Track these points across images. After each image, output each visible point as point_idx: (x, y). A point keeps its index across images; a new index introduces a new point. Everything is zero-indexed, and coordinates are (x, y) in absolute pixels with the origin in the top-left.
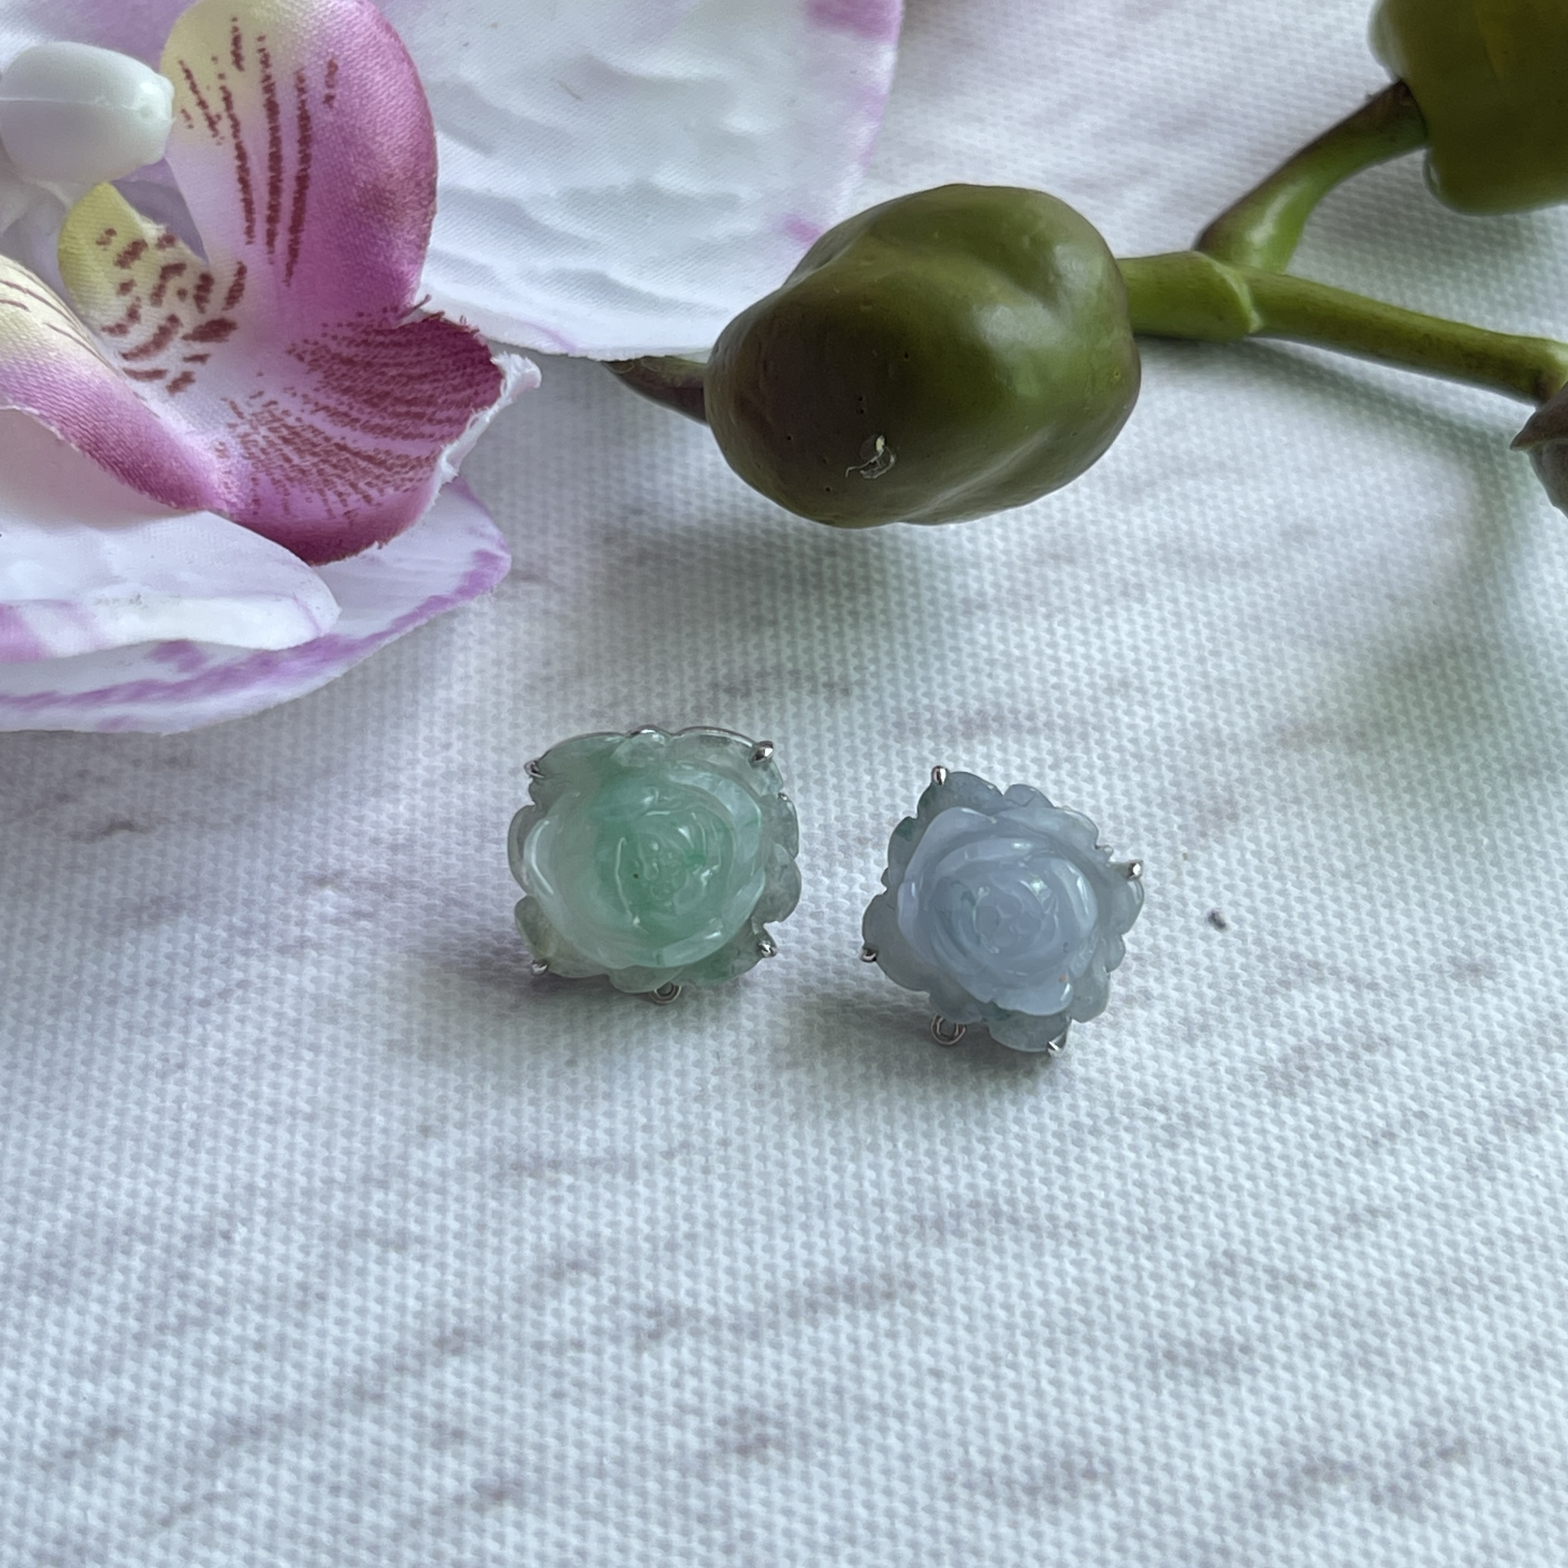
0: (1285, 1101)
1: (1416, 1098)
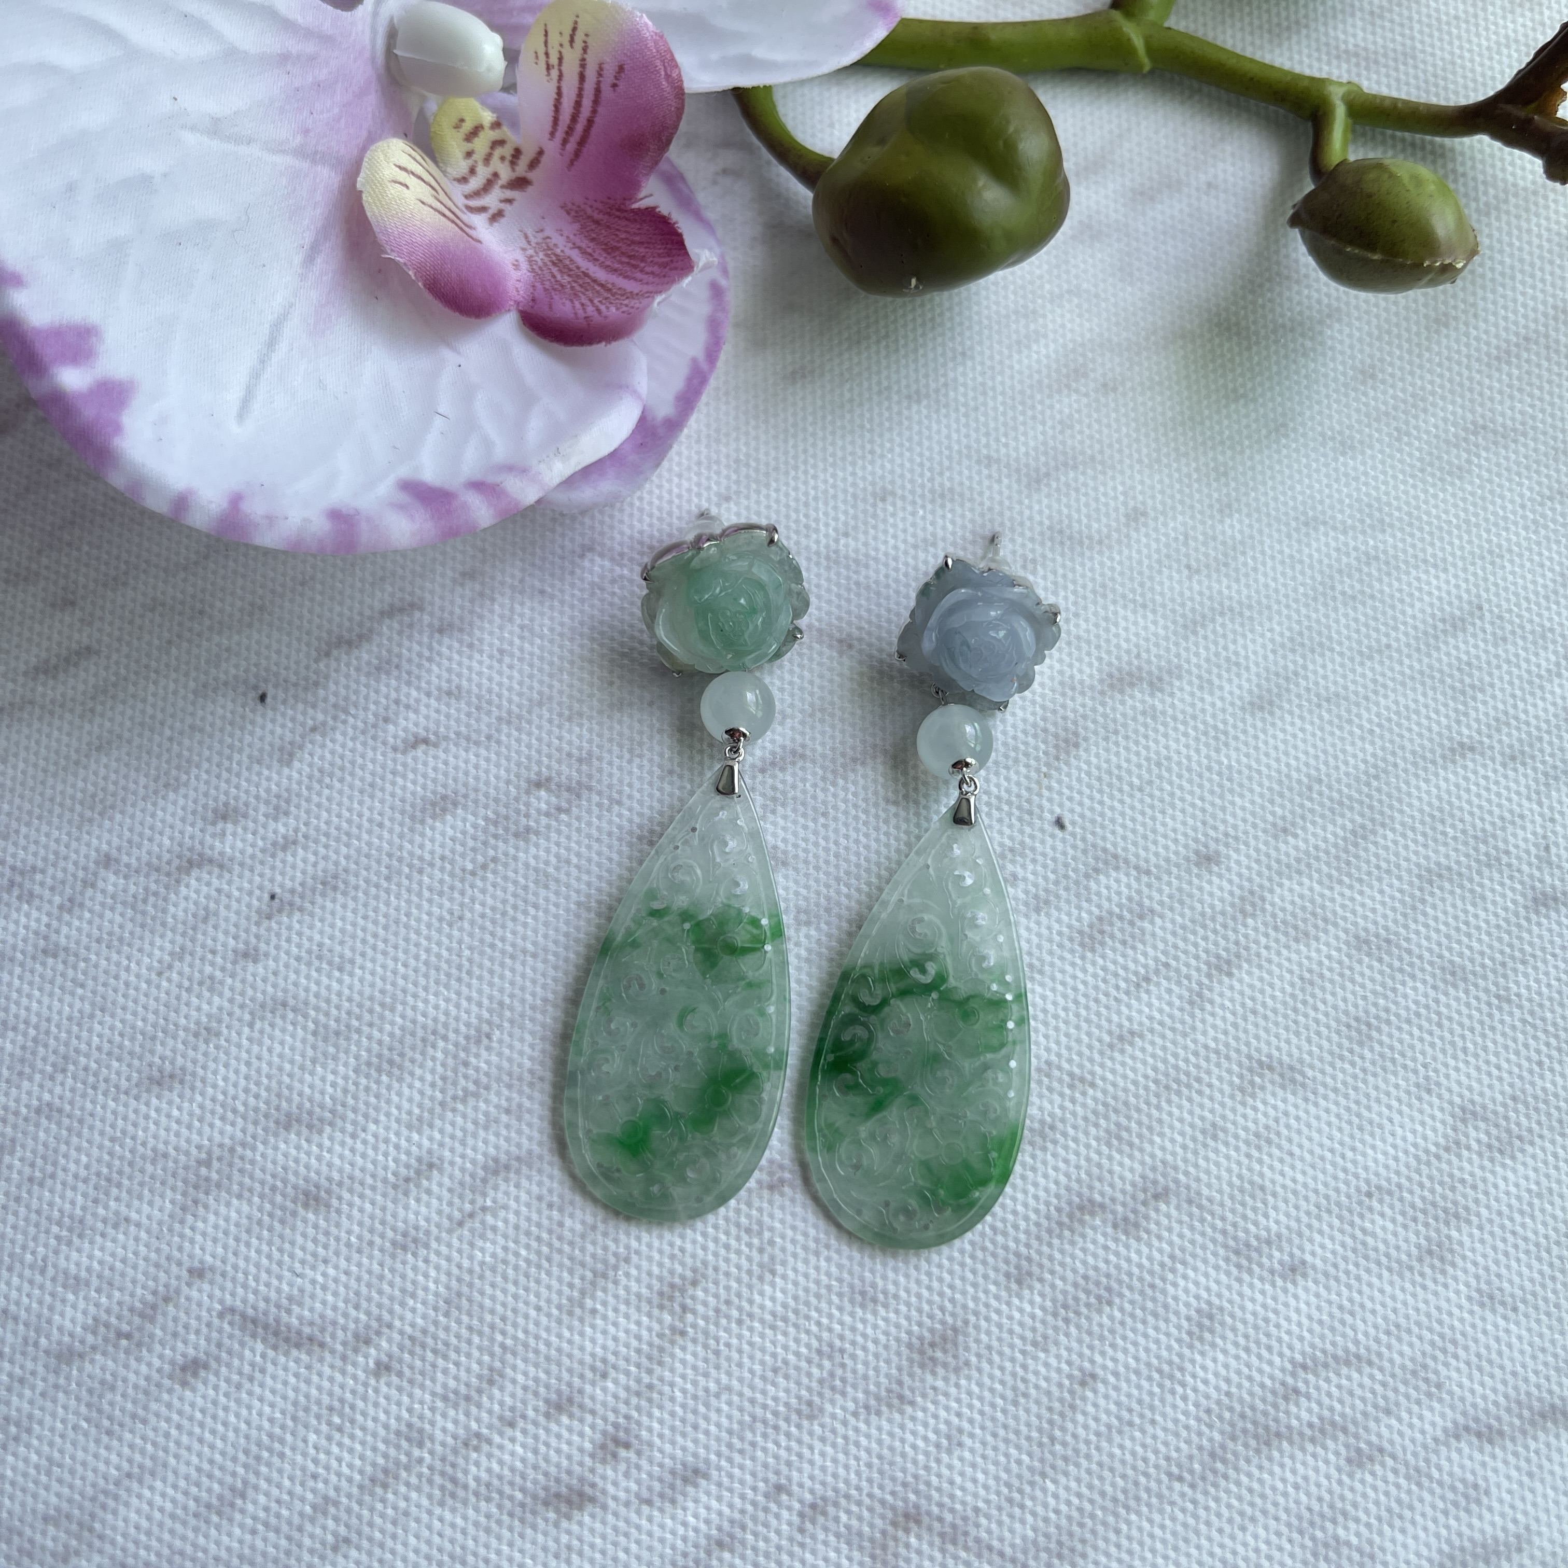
0: (1089, 955)
1: (1165, 953)
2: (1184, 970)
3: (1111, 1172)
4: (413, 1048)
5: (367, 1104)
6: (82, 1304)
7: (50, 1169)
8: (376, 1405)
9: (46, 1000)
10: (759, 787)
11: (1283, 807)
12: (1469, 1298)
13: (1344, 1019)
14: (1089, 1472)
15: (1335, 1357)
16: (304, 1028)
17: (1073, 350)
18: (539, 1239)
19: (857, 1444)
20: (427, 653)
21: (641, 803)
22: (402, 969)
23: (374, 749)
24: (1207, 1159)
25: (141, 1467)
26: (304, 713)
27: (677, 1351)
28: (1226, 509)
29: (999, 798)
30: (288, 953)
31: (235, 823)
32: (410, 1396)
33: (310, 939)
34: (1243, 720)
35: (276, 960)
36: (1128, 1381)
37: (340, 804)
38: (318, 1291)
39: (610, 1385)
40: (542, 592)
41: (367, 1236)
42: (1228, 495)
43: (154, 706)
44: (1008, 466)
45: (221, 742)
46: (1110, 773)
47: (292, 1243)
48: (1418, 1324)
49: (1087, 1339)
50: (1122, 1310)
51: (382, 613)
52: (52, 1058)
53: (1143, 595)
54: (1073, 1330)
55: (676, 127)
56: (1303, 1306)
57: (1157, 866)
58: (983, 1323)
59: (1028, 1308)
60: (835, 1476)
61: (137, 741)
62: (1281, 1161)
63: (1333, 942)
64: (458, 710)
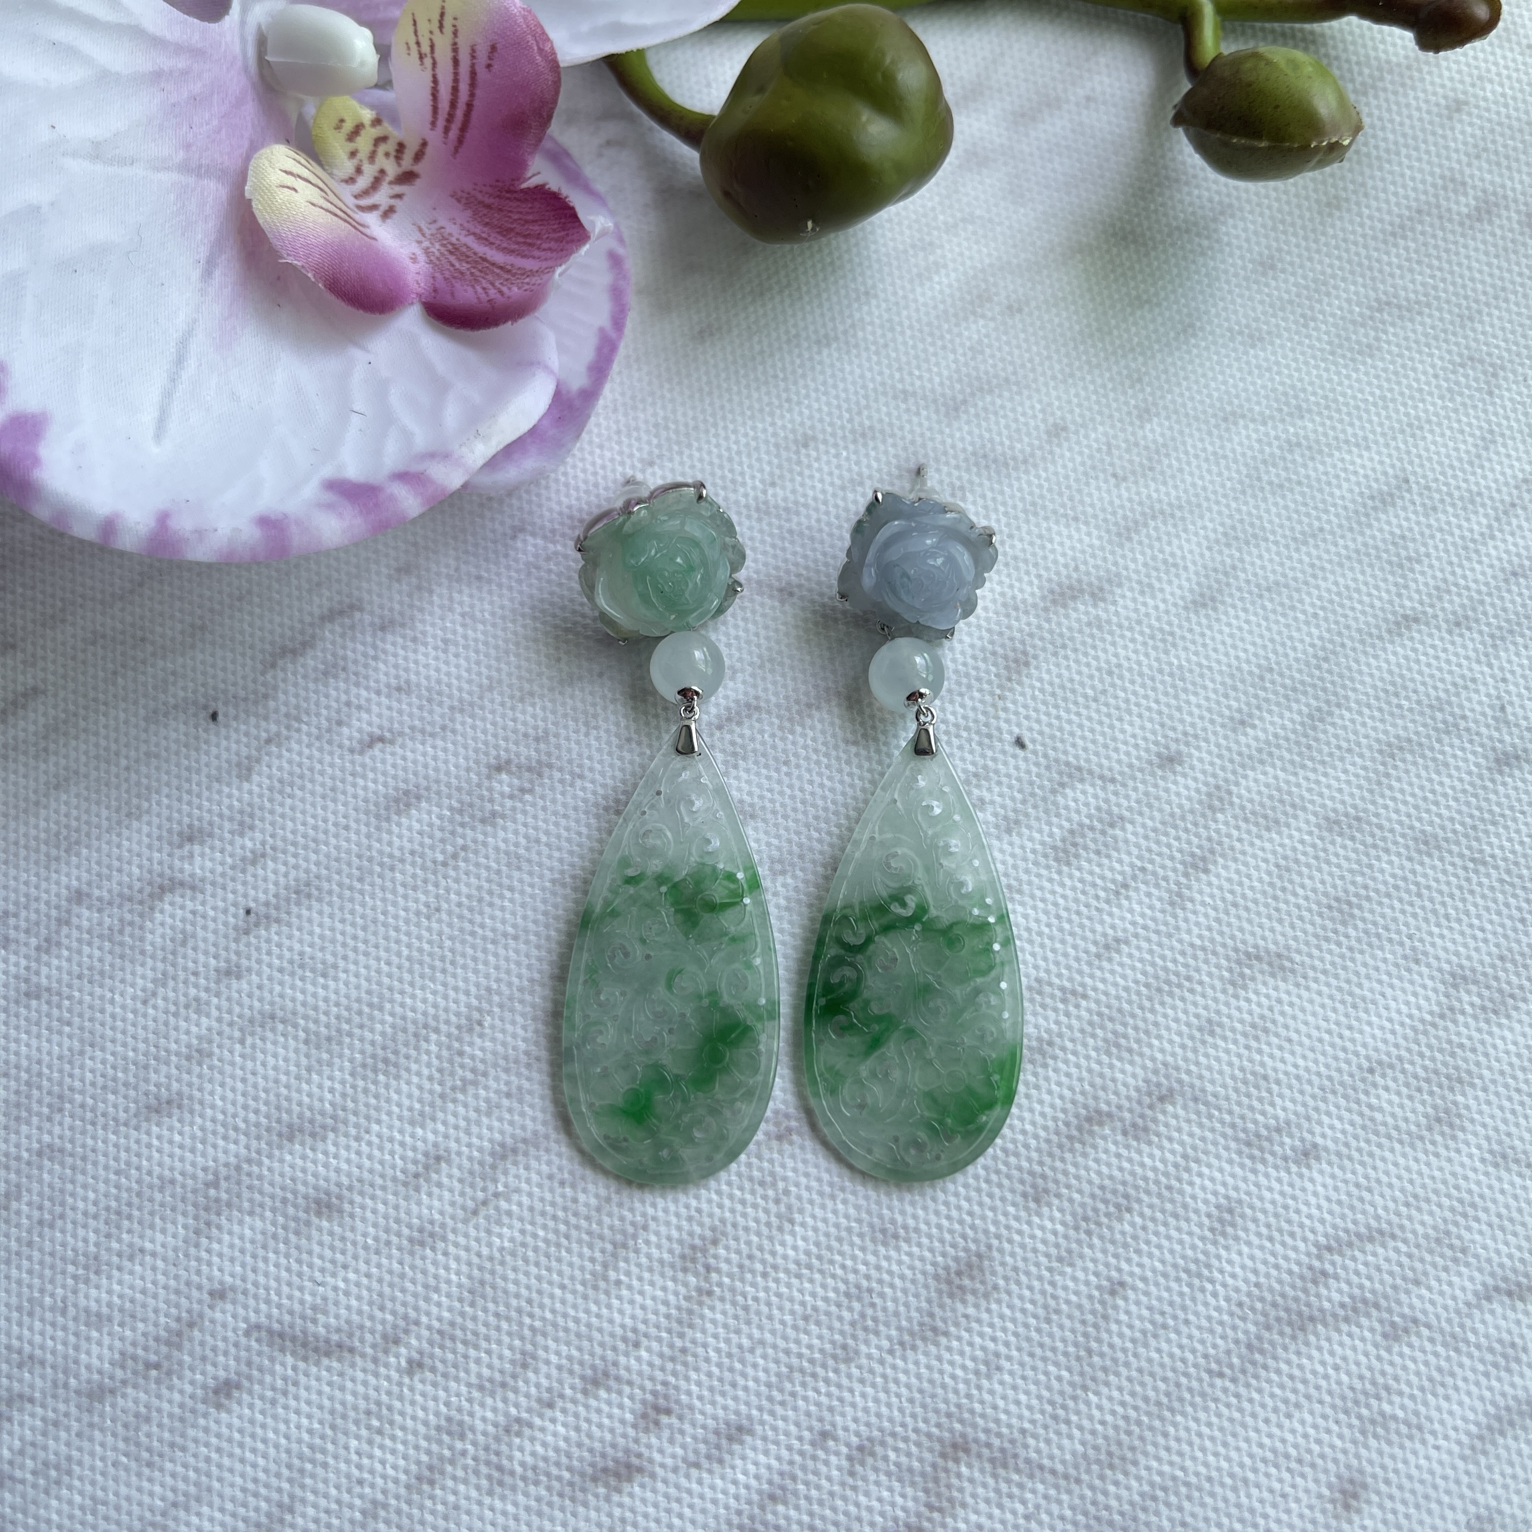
0: (1065, 869)
1: (1140, 857)
2: (1161, 872)
3: (1114, 1080)
4: (406, 1044)
5: (367, 1105)
6: (106, 1340)
7: (58, 1209)
8: (413, 1403)
9: (34, 1043)
10: (718, 744)
11: (1237, 700)
12: (1483, 1160)
13: (1325, 901)
14: (1130, 1379)
15: (1358, 1235)
16: (296, 1038)
17: (975, 277)
18: (555, 1218)
19: (897, 1382)
20: (371, 652)
21: (603, 774)
22: (385, 968)
23: (331, 753)
24: (1207, 1056)
25: (186, 1494)
26: (257, 727)
27: (707, 1311)
28: (1145, 414)
29: (957, 725)
30: (270, 966)
31: (202, 843)
32: (446, 1390)
33: (290, 949)
34: (1188, 619)
35: (259, 974)
36: (1157, 1284)
37: (303, 812)
38: (342, 1297)
39: (644, 1354)
40: (479, 578)
41: (383, 1236)
42: (1145, 400)
43: (106, 738)
44: (924, 398)
45: (178, 765)
46: (1063, 687)
47: (310, 1253)
48: (1436, 1192)
49: (1111, 1248)
50: (1142, 1215)
51: (322, 618)
52: (47, 1099)
53: (1073, 508)
54: (1096, 1241)
55: (555, 102)
56: (1320, 1189)
57: (1122, 773)
58: (1006, 1246)
59: (1048, 1224)
60: (878, 1415)
61: (94, 774)
62: (1281, 1048)
63: (1303, 826)
64: (410, 705)
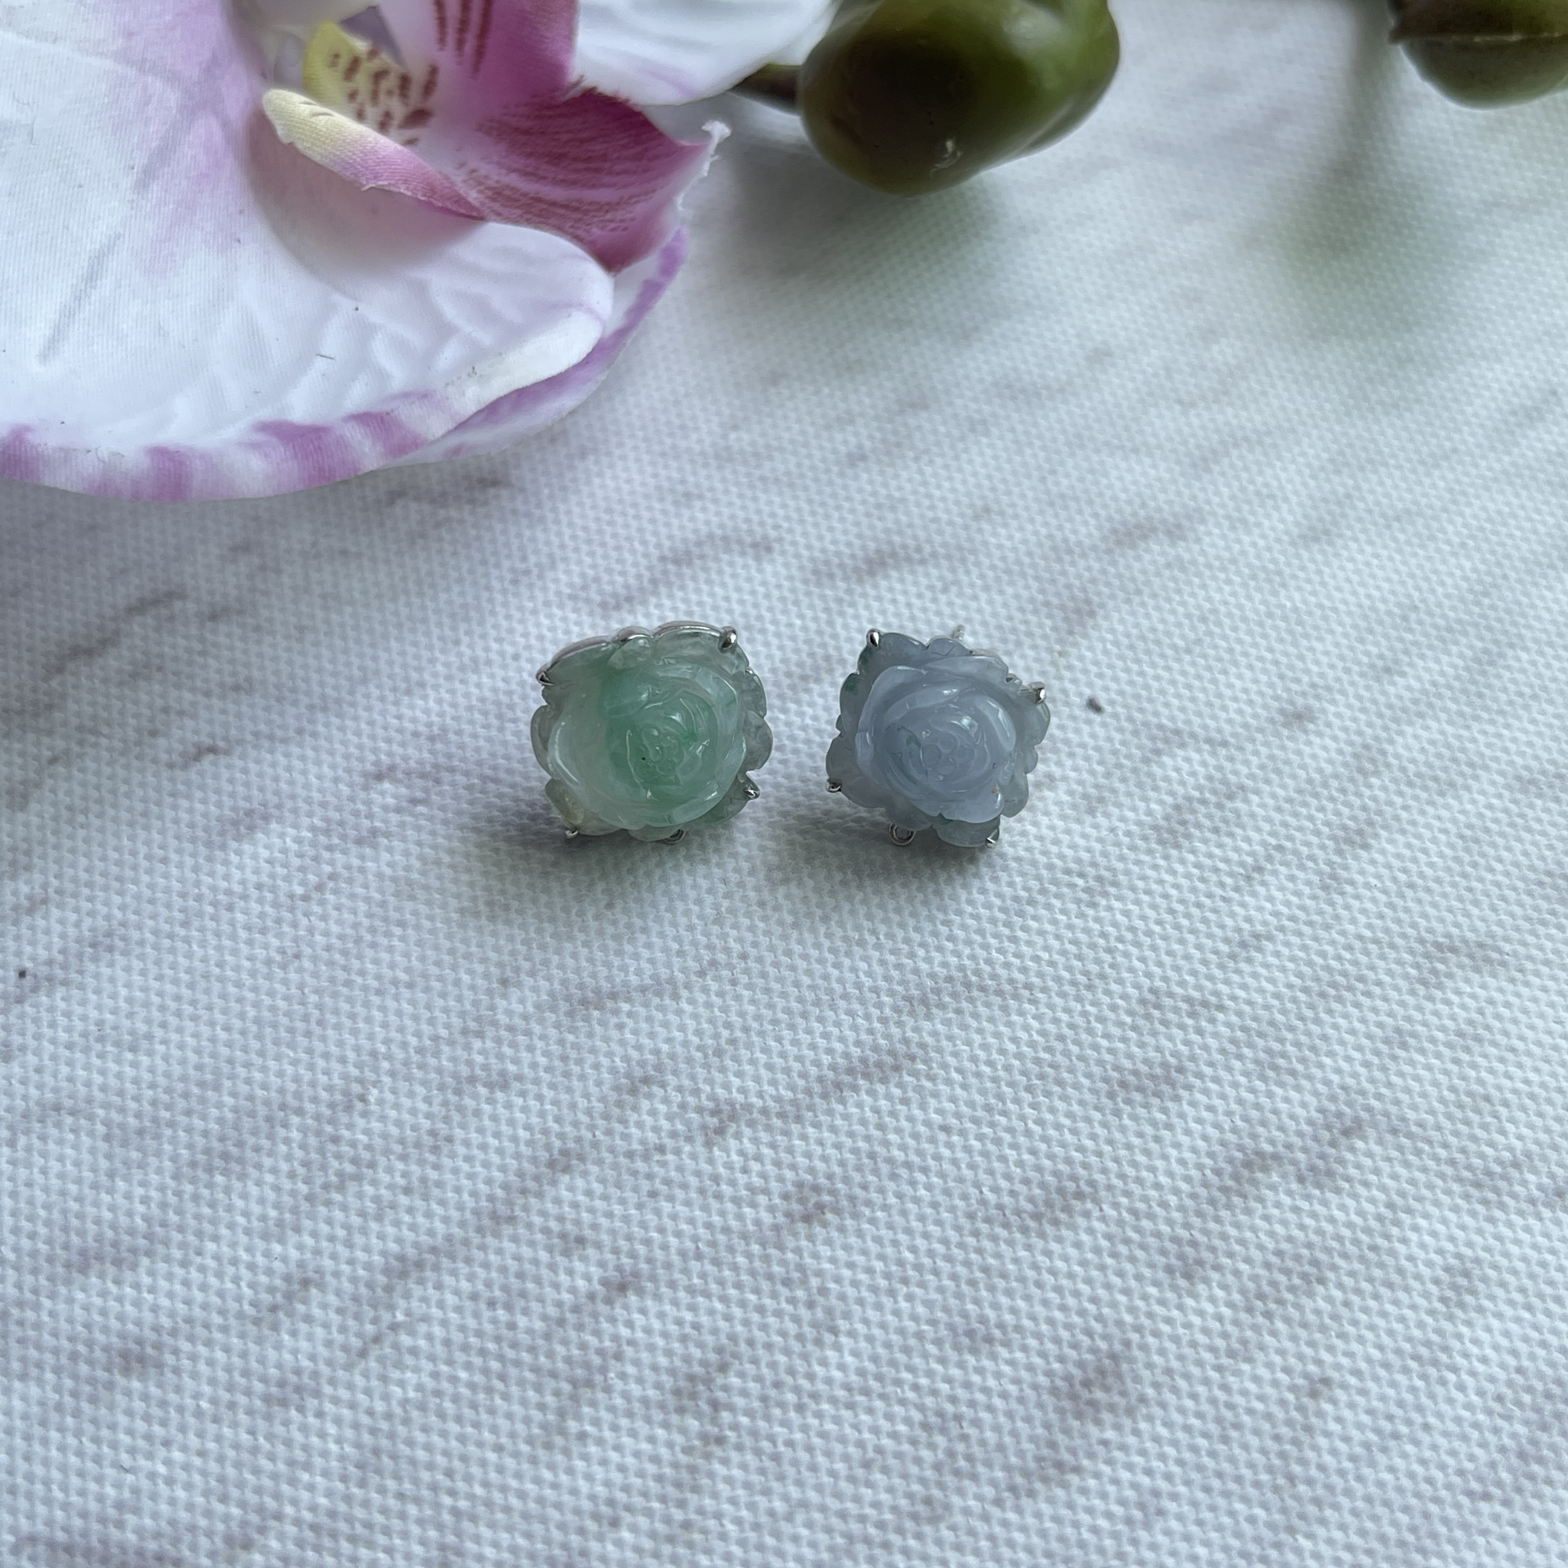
0: (1174, 852)
1: (1273, 834)
2: (1305, 850)
3: (1275, 1112)
4: (255, 1132)
5: (198, 1217)
11: (1376, 644)
13: (1532, 876)
14: (1355, 1513)
16: (91, 1134)
18: (483, 1352)
19: (1011, 1544)
22: (223, 1035)
23: (142, 771)
24: (1401, 1074)
27: (717, 1467)
30: (53, 1041)
33: (84, 1018)
34: (1297, 556)
35: (37, 1053)
36: (1376, 1379)
38: (162, 1487)
39: (626, 1535)
41: (225, 1396)
42: (1208, 320)
46: (1143, 638)
47: (113, 1427)
49: (1302, 1333)
50: (1340, 1286)
51: (130, 611)
53: (1130, 439)
54: (1280, 1325)
58: (1151, 1340)
59: (1209, 1308)
62: (1502, 1060)
63: (1489, 788)
64: (252, 706)
